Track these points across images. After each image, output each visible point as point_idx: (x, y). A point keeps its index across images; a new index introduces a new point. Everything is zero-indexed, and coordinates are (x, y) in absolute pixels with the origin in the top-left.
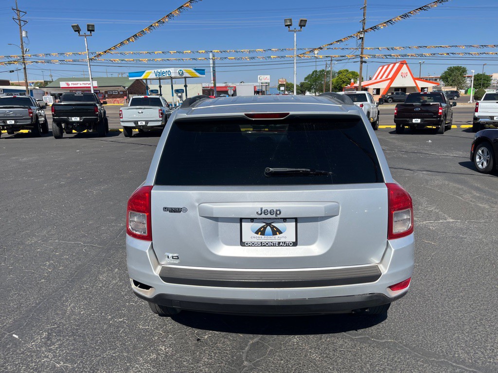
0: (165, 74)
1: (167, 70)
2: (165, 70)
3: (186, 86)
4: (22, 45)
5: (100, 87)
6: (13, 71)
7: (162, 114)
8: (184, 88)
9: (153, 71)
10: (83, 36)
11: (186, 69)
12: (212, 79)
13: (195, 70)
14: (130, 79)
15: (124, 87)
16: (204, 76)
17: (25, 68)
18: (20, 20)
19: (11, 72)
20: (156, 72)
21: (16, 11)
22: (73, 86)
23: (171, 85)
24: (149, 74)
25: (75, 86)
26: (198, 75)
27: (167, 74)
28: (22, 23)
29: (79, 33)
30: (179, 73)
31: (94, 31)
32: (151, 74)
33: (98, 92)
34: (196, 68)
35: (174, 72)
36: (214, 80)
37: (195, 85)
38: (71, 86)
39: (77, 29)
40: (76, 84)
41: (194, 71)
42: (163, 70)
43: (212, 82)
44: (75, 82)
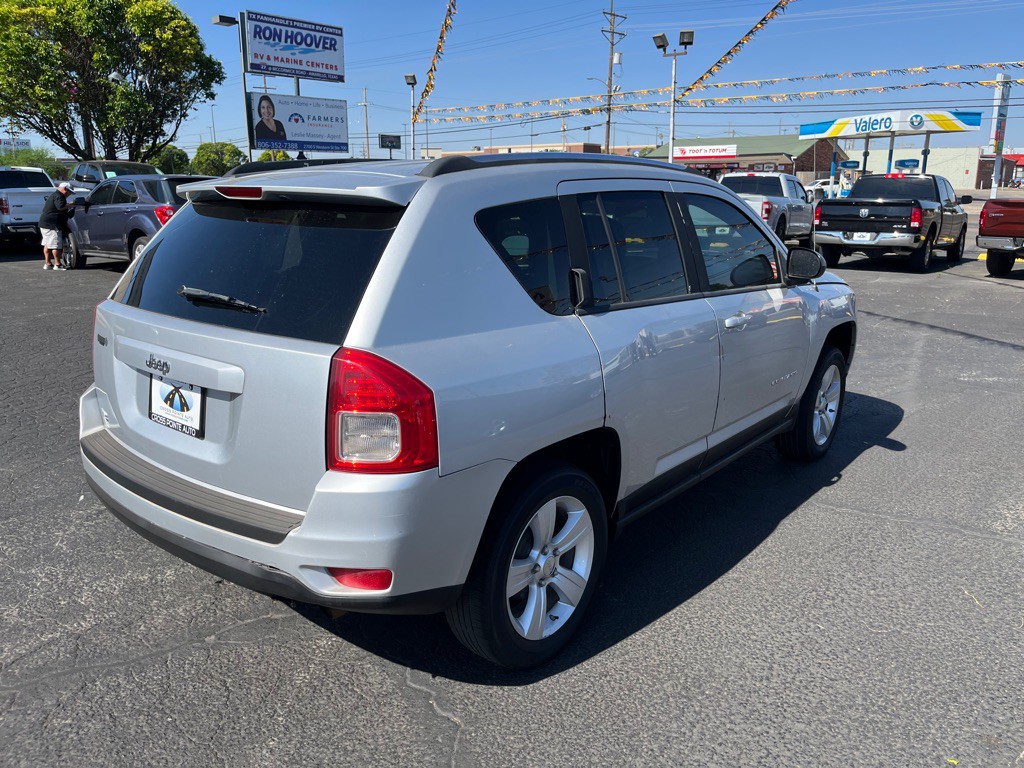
0: (878, 126)
1: (885, 115)
2: (879, 117)
3: (926, 153)
4: (610, 79)
5: (740, 156)
6: (589, 128)
7: (768, 211)
8: (921, 158)
9: (852, 120)
10: (671, 55)
11: (932, 112)
12: (993, 135)
13: (956, 114)
14: (801, 138)
15: (790, 156)
16: (978, 128)
17: (608, 122)
18: (613, 33)
19: (585, 129)
20: (858, 122)
21: (608, 16)
22: (692, 155)
23: (888, 151)
24: (843, 126)
25: (695, 155)
26: (961, 125)
27: (883, 125)
28: (617, 38)
29: (665, 50)
30: (912, 123)
31: (691, 43)
32: (847, 126)
33: (736, 166)
34: (960, 110)
35: (899, 120)
36: (999, 137)
37: (963, 150)
38: (687, 155)
39: (662, 44)
40: (696, 151)
41: (953, 117)
42: (874, 117)
43: (993, 142)
44: (695, 148)
